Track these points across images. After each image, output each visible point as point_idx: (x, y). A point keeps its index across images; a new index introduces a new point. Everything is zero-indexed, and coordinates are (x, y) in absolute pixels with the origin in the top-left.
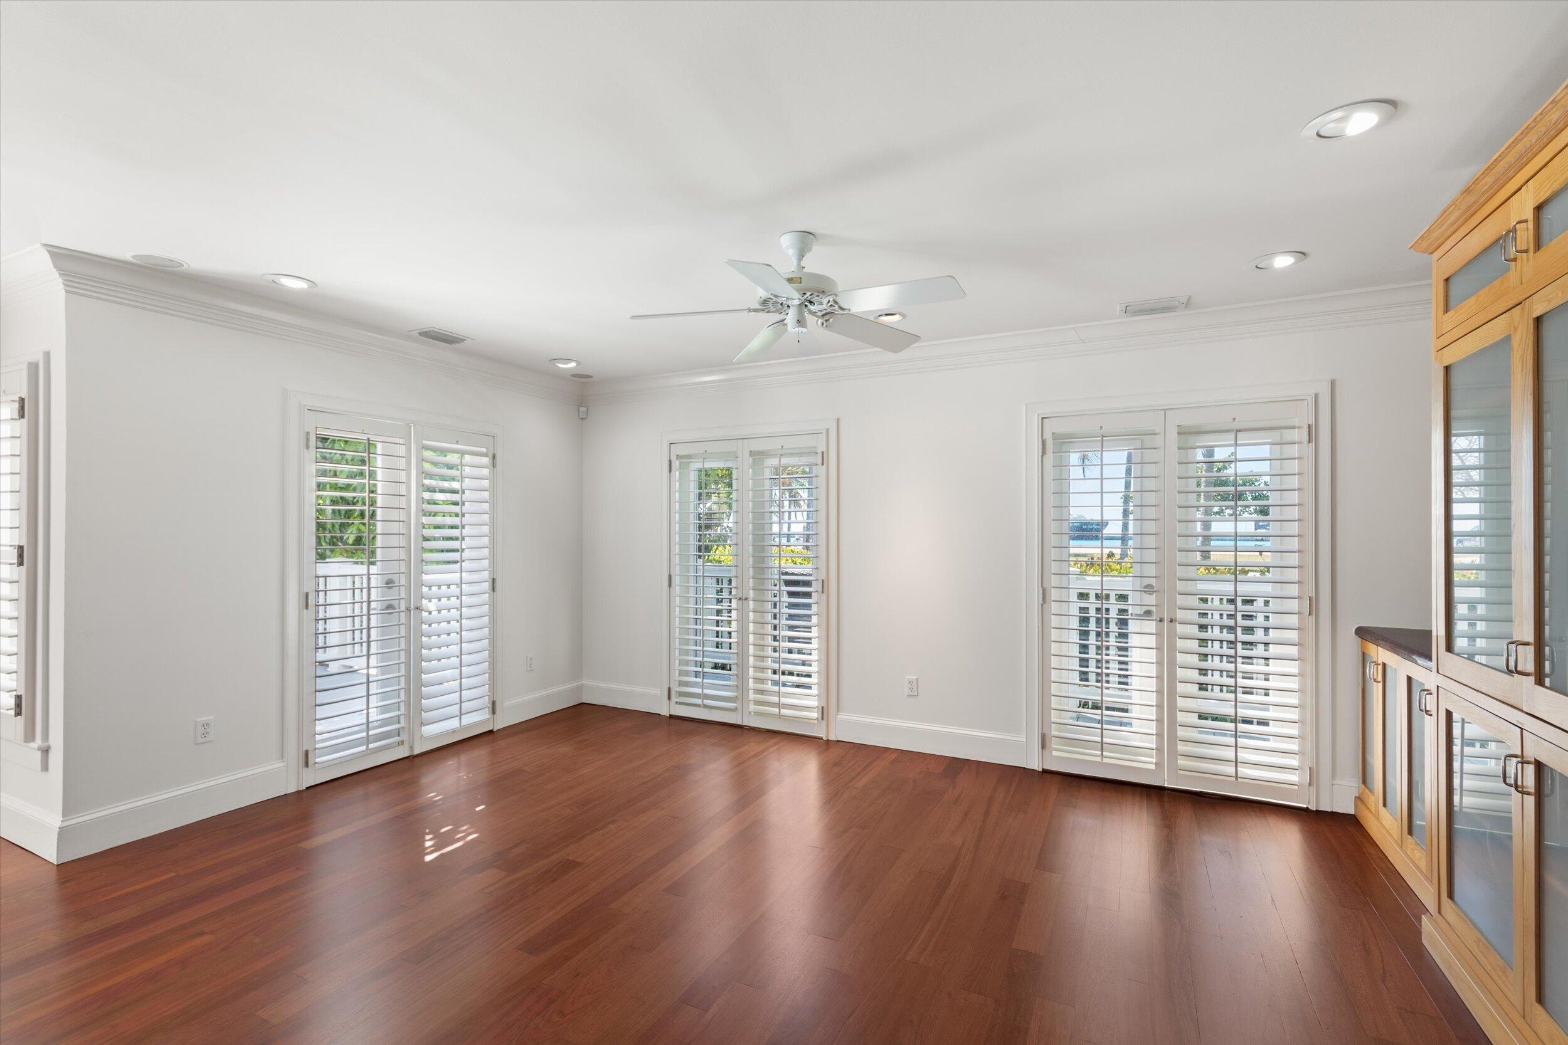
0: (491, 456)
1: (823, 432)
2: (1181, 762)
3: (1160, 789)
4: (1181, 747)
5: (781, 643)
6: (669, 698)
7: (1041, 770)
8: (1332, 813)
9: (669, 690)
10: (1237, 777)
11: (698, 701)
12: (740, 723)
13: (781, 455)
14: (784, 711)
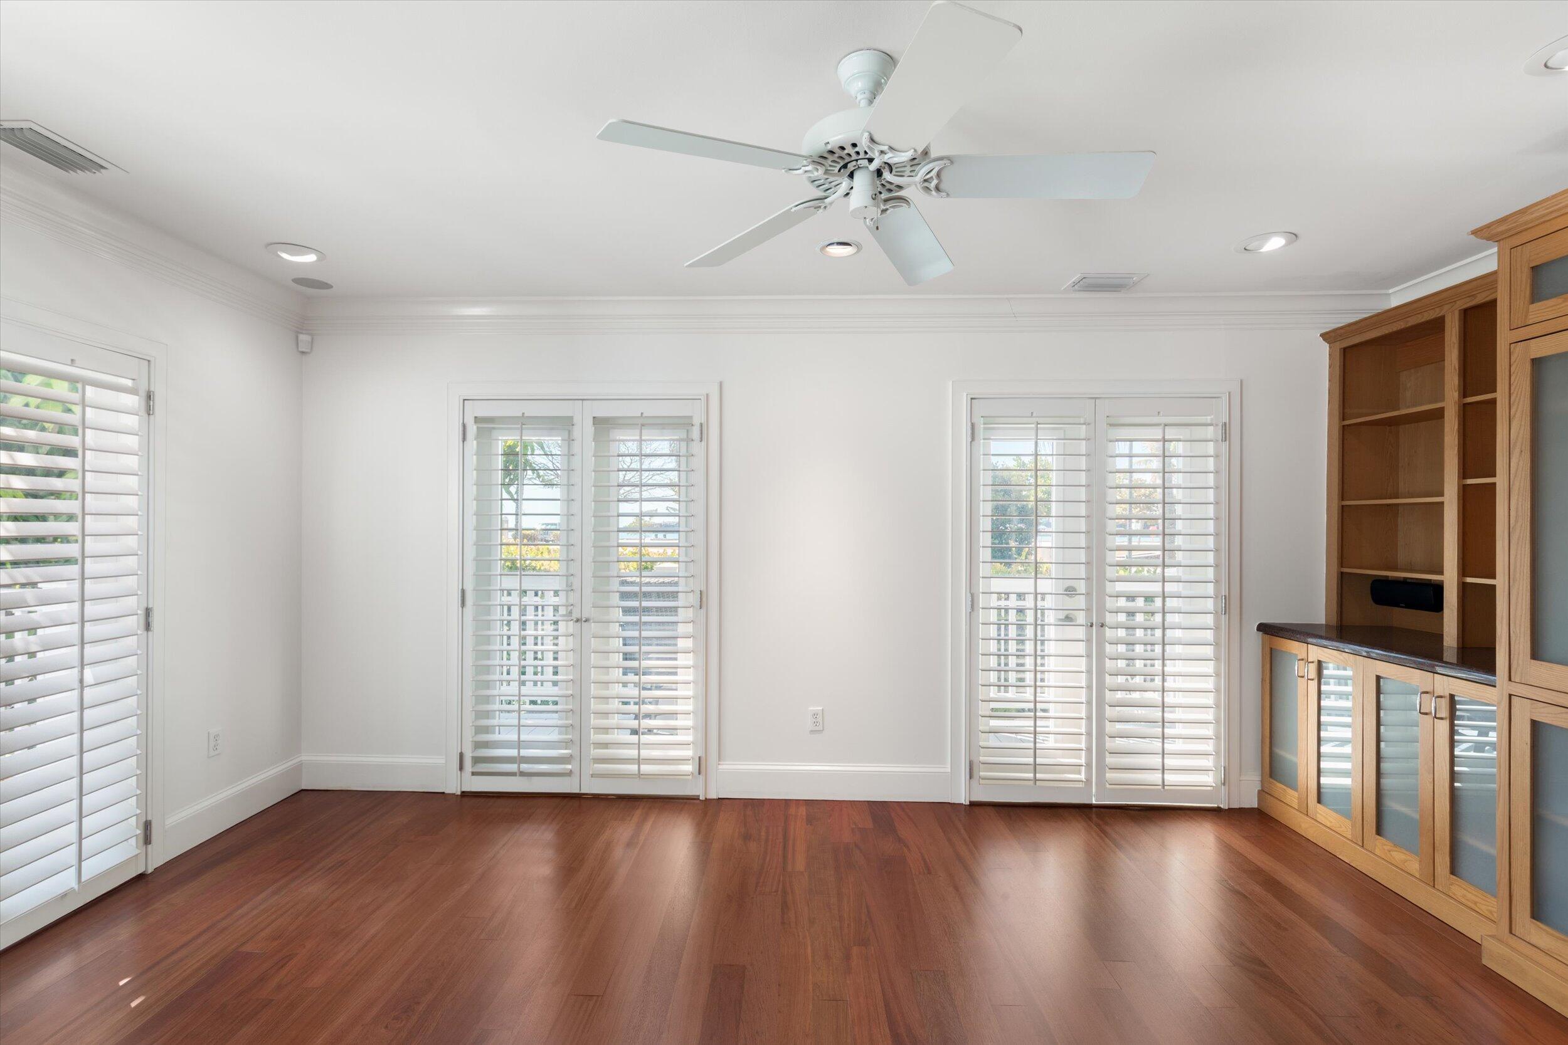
0: (143, 394)
1: (702, 398)
2: (1110, 775)
3: (1089, 807)
4: (1110, 760)
5: (642, 677)
6: (461, 768)
7: (968, 804)
8: (1240, 809)
9: (461, 755)
10: (1164, 785)
11: (513, 767)
12: (576, 791)
13: (643, 425)
14: (646, 768)
